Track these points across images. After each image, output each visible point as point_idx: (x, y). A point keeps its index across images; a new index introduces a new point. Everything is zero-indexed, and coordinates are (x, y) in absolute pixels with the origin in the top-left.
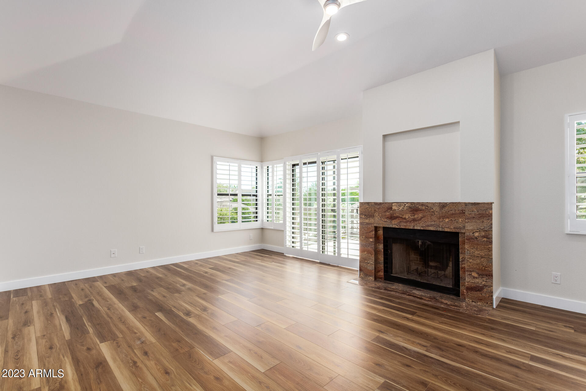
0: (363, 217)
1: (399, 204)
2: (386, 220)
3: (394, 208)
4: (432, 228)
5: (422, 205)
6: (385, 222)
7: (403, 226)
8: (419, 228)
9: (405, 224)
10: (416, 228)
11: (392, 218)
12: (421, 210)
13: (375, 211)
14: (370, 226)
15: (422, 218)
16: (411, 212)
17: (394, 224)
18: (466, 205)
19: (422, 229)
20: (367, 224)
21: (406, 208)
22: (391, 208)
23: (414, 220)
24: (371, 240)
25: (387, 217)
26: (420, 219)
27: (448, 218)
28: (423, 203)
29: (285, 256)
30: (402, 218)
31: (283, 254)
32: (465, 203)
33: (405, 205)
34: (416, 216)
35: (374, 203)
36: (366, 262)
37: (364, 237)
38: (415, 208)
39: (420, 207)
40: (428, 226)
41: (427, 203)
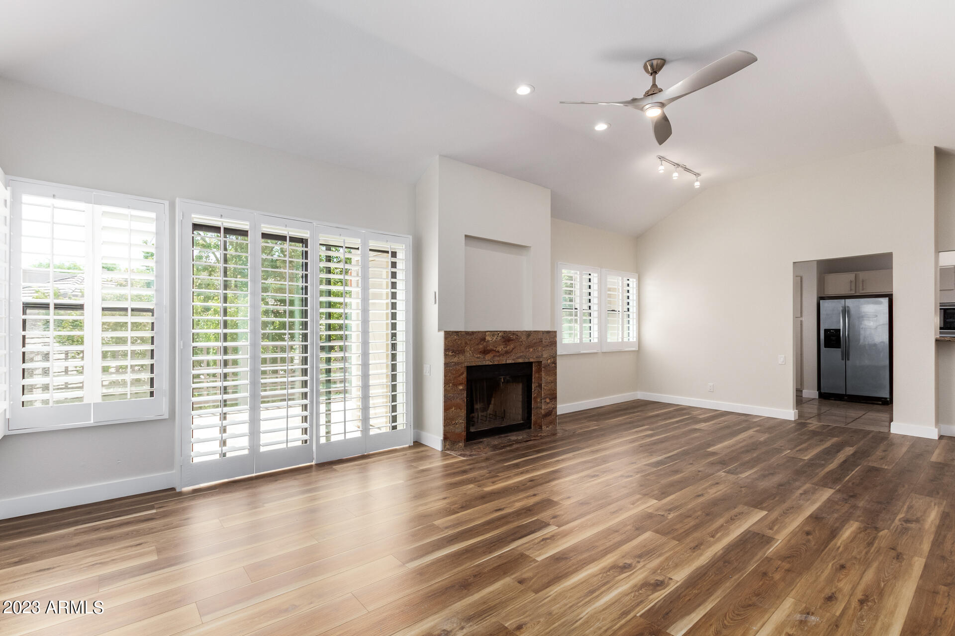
0: (450, 354)
1: (493, 333)
2: (479, 356)
3: (488, 338)
4: (520, 361)
5: (513, 334)
6: (477, 358)
7: (497, 361)
8: (511, 362)
9: (498, 359)
10: (508, 362)
11: (485, 352)
12: (512, 340)
13: (466, 343)
14: (458, 367)
15: (513, 349)
16: (504, 343)
17: (487, 361)
18: (543, 334)
19: (513, 362)
20: (457, 364)
21: (499, 338)
22: (485, 339)
23: (507, 352)
24: (461, 387)
25: (480, 352)
26: (512, 351)
27: (532, 347)
28: (513, 331)
29: (180, 494)
30: (495, 351)
31: (173, 489)
32: (542, 331)
33: (498, 334)
34: (508, 348)
35: (465, 332)
36: (454, 422)
37: (451, 385)
38: (508, 338)
39: (511, 336)
40: (518, 358)
41: (517, 331)
